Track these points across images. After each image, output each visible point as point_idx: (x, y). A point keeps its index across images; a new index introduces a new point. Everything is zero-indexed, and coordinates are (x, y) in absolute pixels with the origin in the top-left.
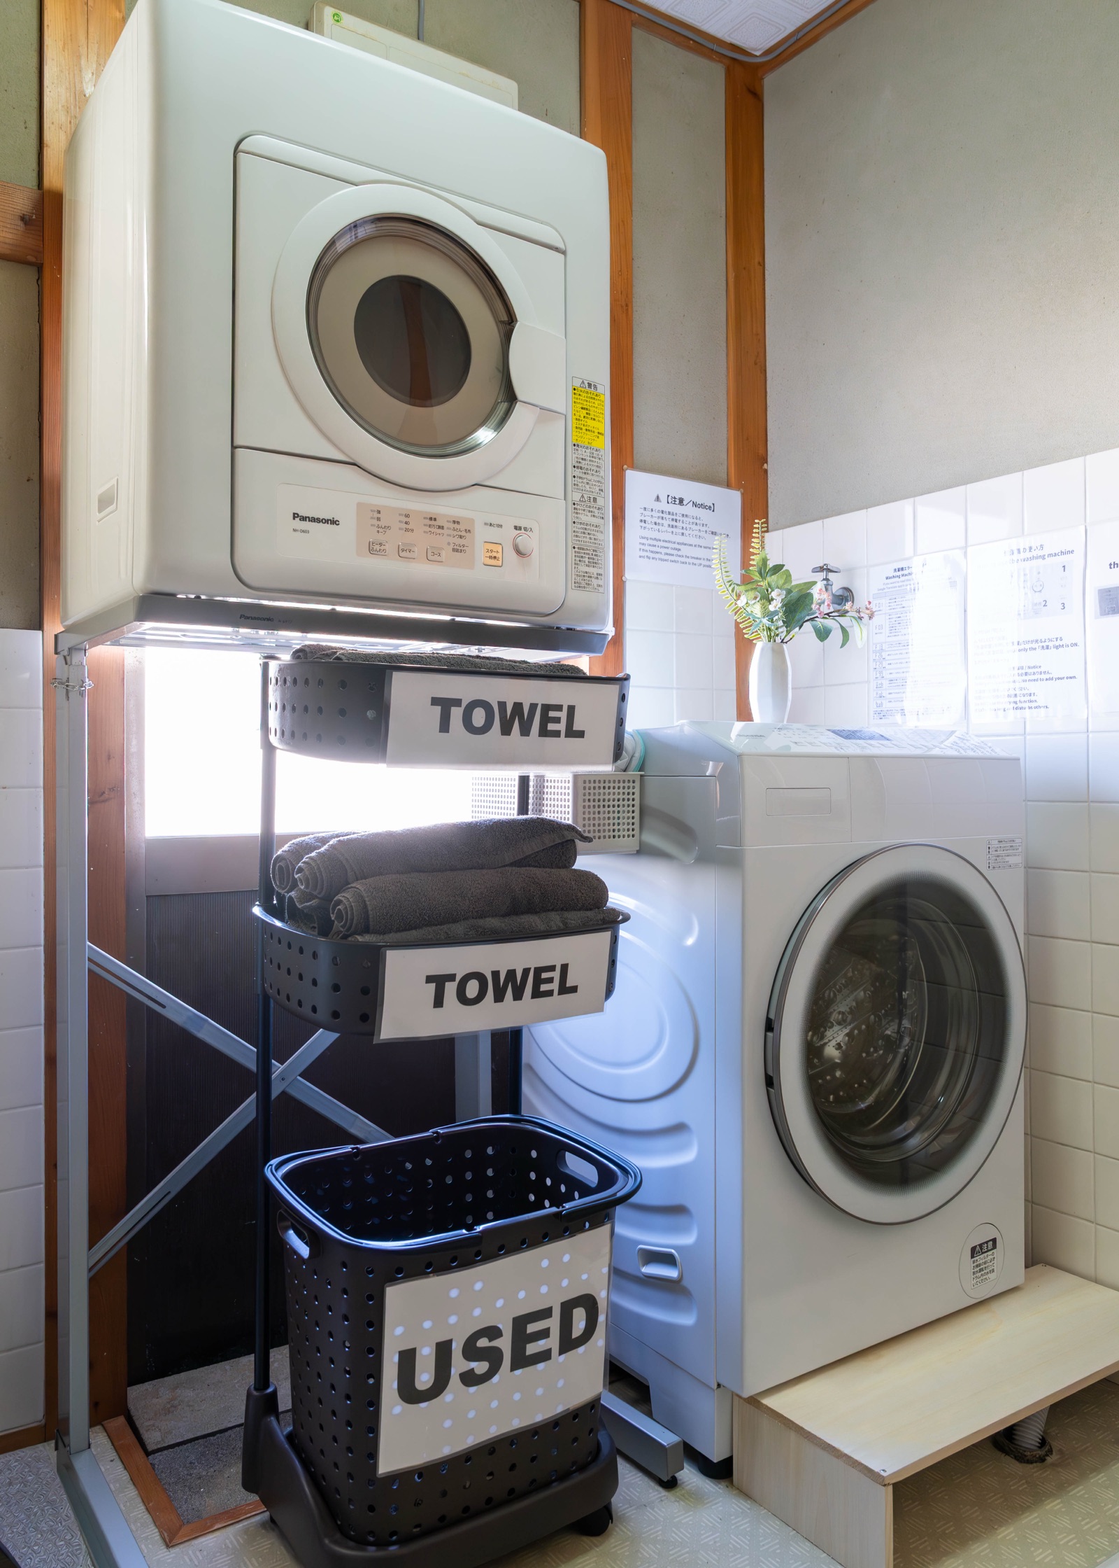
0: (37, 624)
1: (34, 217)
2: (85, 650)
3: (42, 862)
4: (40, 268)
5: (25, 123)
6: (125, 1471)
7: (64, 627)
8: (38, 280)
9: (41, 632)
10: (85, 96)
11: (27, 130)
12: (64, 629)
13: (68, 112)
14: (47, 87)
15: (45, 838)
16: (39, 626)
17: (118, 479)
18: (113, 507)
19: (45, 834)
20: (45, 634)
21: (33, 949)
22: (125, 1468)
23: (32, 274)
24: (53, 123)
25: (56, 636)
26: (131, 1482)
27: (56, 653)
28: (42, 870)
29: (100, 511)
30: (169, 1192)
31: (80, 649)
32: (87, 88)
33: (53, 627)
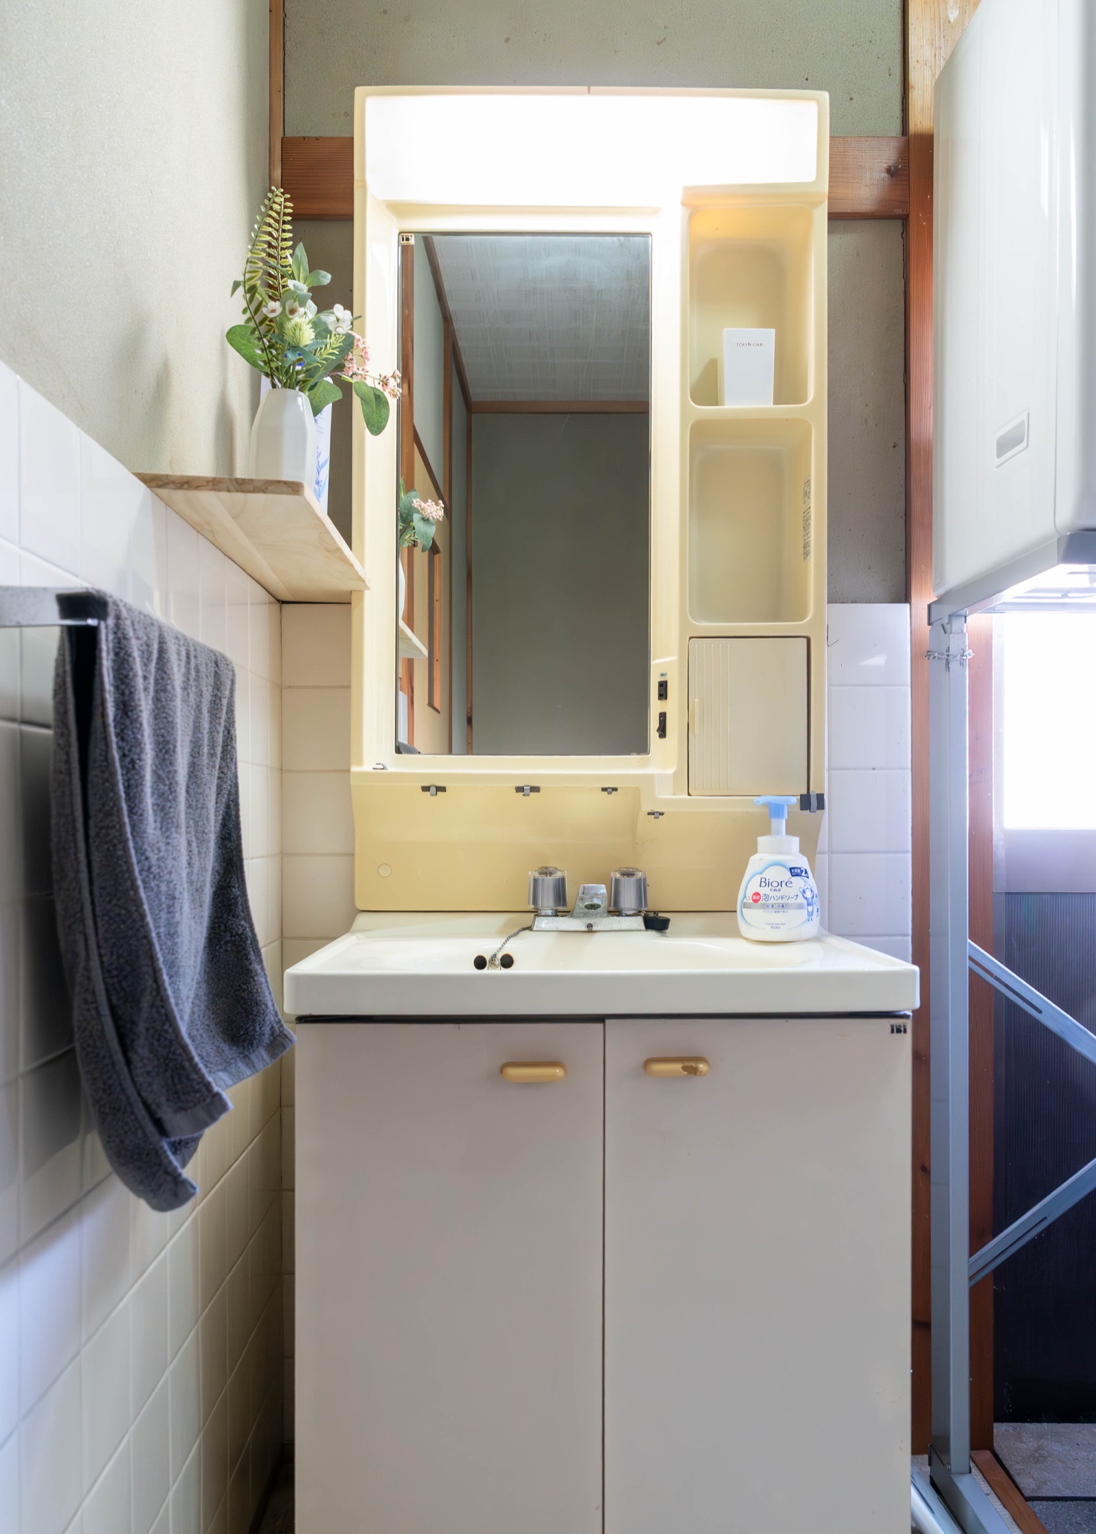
0: (904, 597)
1: (900, 167)
2: (965, 617)
3: (910, 848)
4: (905, 219)
5: (890, 69)
6: (1005, 1510)
7: (937, 597)
8: (902, 234)
9: (908, 605)
10: (950, 22)
11: (892, 77)
12: (936, 599)
13: (932, 45)
14: (912, 24)
15: (913, 822)
16: (905, 597)
17: (1028, 414)
18: (1024, 444)
19: (912, 818)
20: (913, 606)
21: (900, 938)
22: (1005, 1507)
23: (897, 227)
24: (918, 61)
25: (929, 606)
26: (1014, 1522)
27: (929, 624)
28: (909, 856)
29: (999, 456)
30: (1045, 1218)
31: (960, 616)
32: (952, 13)
33: (923, 598)
